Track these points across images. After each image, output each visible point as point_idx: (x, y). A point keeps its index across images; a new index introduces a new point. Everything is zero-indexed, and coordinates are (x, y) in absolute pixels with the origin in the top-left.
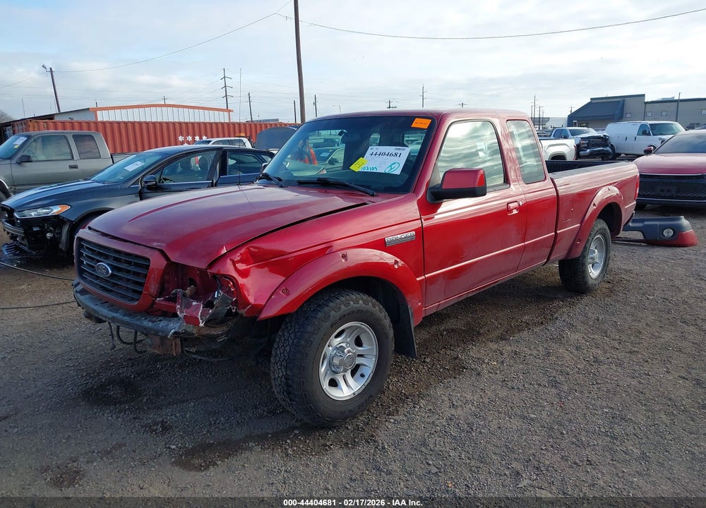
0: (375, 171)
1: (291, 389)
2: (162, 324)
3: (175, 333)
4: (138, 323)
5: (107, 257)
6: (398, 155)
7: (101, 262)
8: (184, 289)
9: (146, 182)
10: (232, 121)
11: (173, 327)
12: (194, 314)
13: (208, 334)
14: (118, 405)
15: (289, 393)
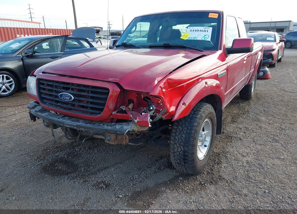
0: (196, 39)
1: (186, 157)
2: (118, 127)
3: (128, 131)
4: (100, 127)
5: (67, 89)
6: (206, 31)
7: (63, 92)
8: (127, 106)
9: (25, 53)
10: (41, 28)
11: (127, 128)
12: (145, 120)
13: (142, 131)
14: (69, 174)
15: (184, 159)
